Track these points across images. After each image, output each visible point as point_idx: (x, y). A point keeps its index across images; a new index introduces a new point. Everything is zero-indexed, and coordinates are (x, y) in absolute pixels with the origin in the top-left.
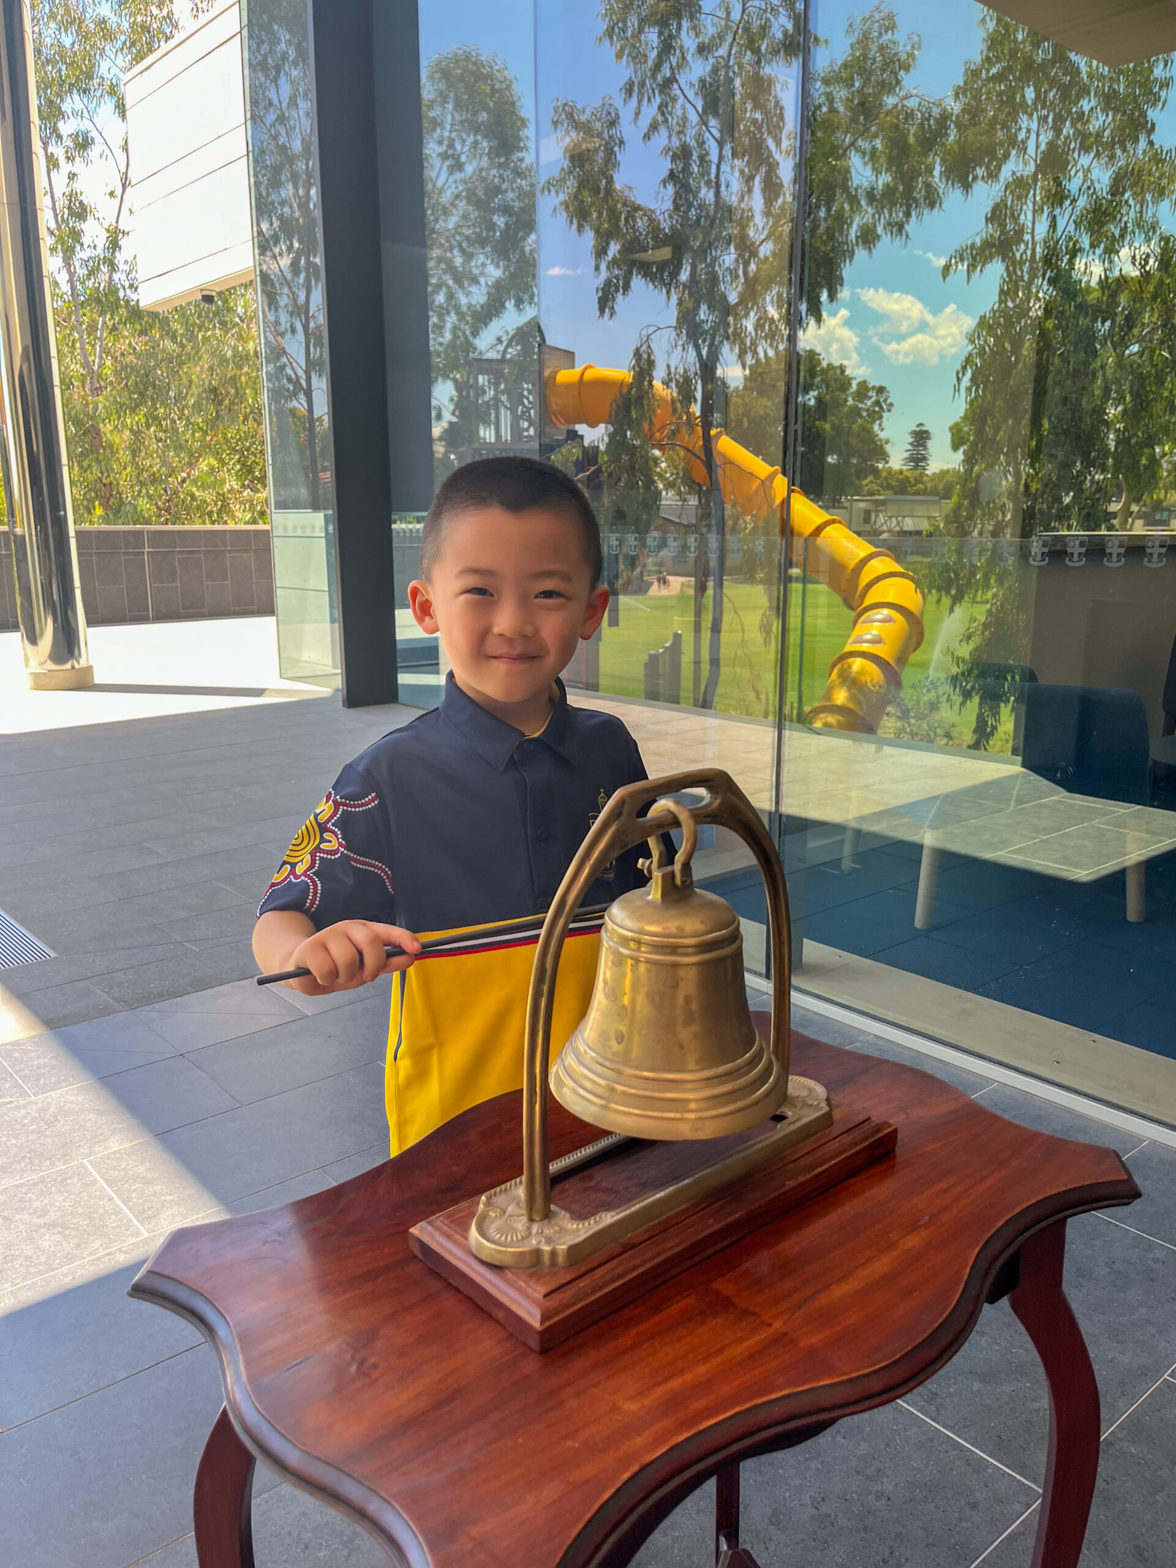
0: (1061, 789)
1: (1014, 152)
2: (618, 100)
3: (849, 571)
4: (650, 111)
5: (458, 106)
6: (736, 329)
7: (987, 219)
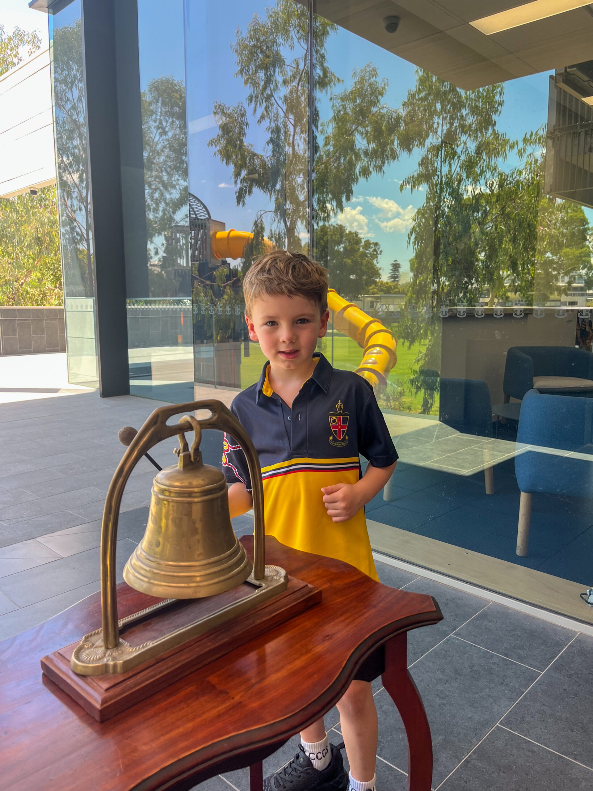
0: (458, 431)
1: (431, 134)
2: (245, 105)
3: (361, 329)
4: (261, 110)
5: (164, 104)
6: (304, 213)
7: (419, 164)
